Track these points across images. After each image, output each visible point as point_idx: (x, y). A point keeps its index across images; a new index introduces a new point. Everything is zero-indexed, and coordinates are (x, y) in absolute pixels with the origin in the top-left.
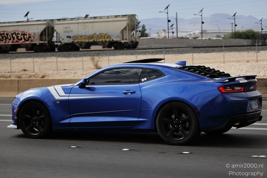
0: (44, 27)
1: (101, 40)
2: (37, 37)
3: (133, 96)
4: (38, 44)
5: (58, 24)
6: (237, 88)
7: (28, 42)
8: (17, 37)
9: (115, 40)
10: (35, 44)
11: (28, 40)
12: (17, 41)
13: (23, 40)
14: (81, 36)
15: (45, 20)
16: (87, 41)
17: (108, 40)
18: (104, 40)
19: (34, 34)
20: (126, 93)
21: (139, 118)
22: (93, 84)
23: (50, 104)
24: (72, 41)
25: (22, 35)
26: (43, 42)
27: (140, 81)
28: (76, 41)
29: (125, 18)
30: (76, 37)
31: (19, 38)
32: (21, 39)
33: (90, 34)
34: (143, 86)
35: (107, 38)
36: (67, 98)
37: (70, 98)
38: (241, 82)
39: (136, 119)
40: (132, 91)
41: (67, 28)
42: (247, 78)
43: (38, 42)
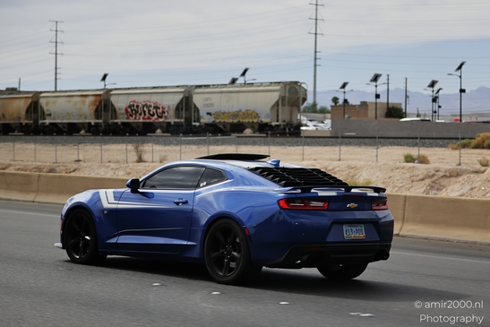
0: (181, 96)
1: (247, 120)
2: (172, 112)
3: (185, 207)
4: (173, 123)
5: (198, 93)
6: (314, 204)
7: (161, 120)
8: (149, 111)
9: (265, 120)
10: (169, 123)
11: (161, 117)
12: (149, 118)
13: (156, 116)
14: (224, 113)
15: (182, 86)
16: (231, 121)
17: (255, 121)
18: (251, 121)
19: (169, 107)
20: (177, 204)
21: (189, 241)
22: (153, 187)
23: (96, 214)
24: (212, 120)
25: (154, 108)
26: (178, 120)
27: (198, 186)
28: (218, 121)
29: (278, 88)
30: (217, 115)
31: (151, 113)
32: (153, 115)
33: (234, 110)
34: (199, 193)
35: (255, 118)
36: (115, 206)
37: (120, 206)
38: (369, 194)
39: (185, 243)
40: (184, 200)
41: (207, 99)
42: (377, 190)
43: (172, 120)
